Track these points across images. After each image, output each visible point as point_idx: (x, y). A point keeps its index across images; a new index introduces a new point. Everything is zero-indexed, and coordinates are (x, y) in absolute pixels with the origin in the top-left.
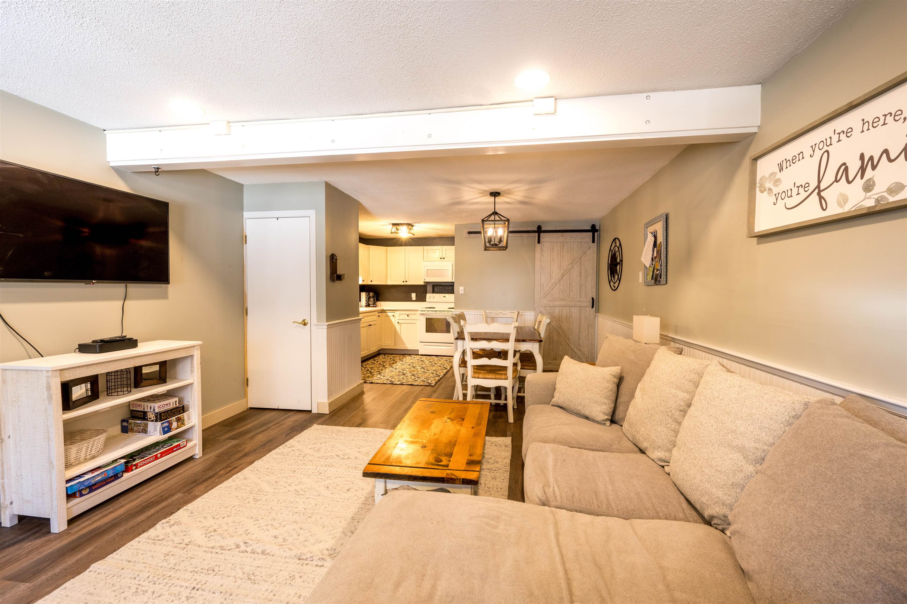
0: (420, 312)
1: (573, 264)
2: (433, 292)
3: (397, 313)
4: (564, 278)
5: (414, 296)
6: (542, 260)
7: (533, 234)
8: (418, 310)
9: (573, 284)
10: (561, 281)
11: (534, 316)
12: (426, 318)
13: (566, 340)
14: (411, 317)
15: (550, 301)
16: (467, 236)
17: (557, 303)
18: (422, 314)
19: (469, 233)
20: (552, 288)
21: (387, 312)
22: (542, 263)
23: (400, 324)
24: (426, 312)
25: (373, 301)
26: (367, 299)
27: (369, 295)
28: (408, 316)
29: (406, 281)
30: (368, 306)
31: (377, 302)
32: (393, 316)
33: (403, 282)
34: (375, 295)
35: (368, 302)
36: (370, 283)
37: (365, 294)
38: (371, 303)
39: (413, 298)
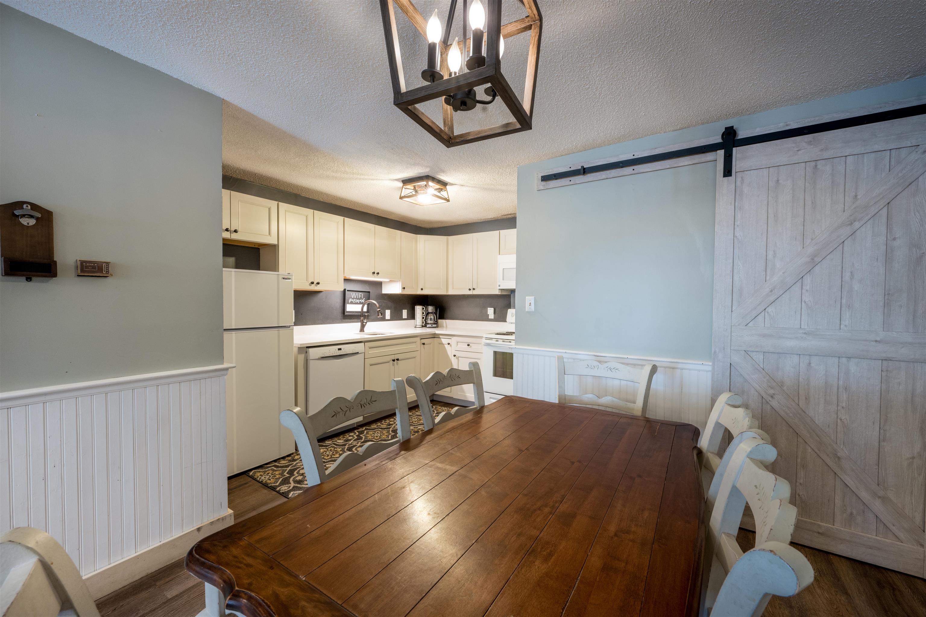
0: (484, 341)
1: (857, 225)
3: (453, 341)
4: (817, 269)
5: (490, 311)
6: (738, 223)
7: (710, 156)
8: (481, 337)
9: (856, 286)
10: (808, 280)
11: (710, 374)
12: (495, 353)
13: (824, 457)
14: (474, 347)
15: (764, 336)
16: (542, 188)
17: (790, 343)
18: (488, 345)
19: (545, 178)
20: (772, 298)
21: (441, 337)
22: (737, 229)
23: (457, 358)
24: (493, 341)
25: (433, 318)
26: (424, 315)
27: (427, 310)
28: (468, 345)
29: (474, 289)
30: (425, 326)
31: (440, 321)
32: (449, 344)
33: (470, 290)
34: (436, 310)
35: (425, 320)
36: (420, 292)
37: (422, 309)
38: (430, 322)
39: (490, 315)
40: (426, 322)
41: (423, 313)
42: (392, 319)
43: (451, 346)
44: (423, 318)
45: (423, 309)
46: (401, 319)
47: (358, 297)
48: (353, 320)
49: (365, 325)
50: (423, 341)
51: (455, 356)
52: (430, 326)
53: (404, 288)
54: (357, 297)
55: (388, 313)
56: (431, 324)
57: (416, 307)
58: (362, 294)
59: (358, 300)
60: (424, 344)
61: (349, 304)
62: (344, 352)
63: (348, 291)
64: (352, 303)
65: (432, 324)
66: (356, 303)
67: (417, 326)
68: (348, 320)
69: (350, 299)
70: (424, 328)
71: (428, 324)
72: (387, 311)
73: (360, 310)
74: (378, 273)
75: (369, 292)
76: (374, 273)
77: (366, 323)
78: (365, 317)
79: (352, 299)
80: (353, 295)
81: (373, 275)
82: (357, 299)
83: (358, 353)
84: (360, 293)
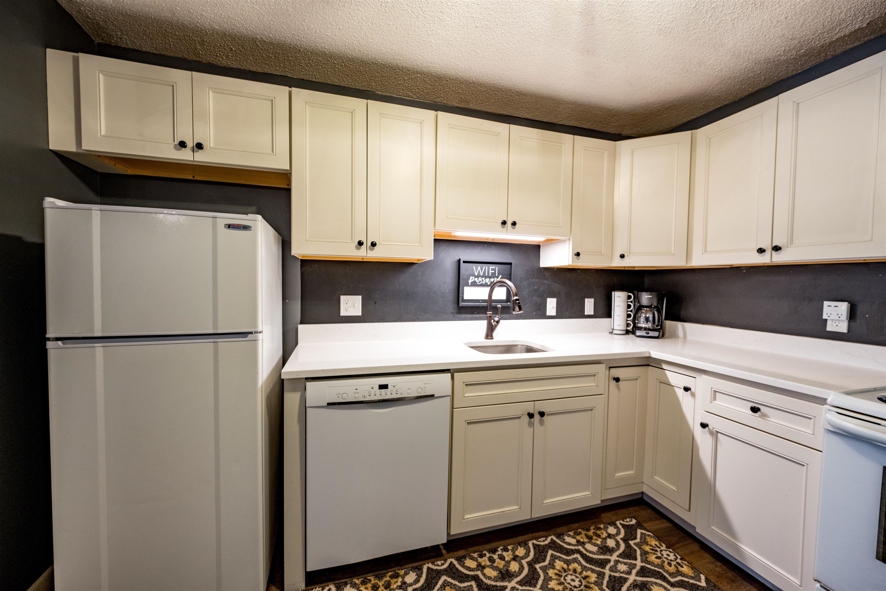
3: (702, 383)
5: (836, 312)
25: (651, 319)
26: (631, 311)
27: (639, 302)
28: (755, 410)
29: (777, 249)
30: (633, 332)
31: (668, 324)
32: (686, 389)
33: (761, 251)
34: (660, 300)
35: (634, 321)
36: (617, 263)
37: (626, 297)
38: (643, 326)
39: (834, 323)
40: (634, 324)
41: (629, 306)
42: (561, 314)
43: (693, 395)
44: (629, 316)
45: (629, 297)
46: (581, 315)
47: (488, 273)
48: (477, 316)
49: (496, 326)
50: (616, 372)
51: (704, 426)
52: (643, 333)
53: (578, 254)
54: (484, 273)
55: (551, 305)
56: (645, 329)
57: (613, 293)
58: (497, 268)
59: (487, 280)
60: (617, 380)
61: (467, 285)
62: (394, 393)
63: (464, 262)
64: (474, 284)
65: (649, 329)
66: (482, 285)
67: (615, 332)
68: (467, 316)
69: (471, 278)
70: (631, 336)
71: (640, 329)
72: (549, 300)
73: (486, 298)
74: (514, 224)
75: (510, 264)
76: (504, 223)
77: (498, 322)
78: (495, 310)
79: (476, 277)
80: (478, 269)
81: (503, 228)
82: (486, 277)
83: (433, 396)
84: (492, 267)
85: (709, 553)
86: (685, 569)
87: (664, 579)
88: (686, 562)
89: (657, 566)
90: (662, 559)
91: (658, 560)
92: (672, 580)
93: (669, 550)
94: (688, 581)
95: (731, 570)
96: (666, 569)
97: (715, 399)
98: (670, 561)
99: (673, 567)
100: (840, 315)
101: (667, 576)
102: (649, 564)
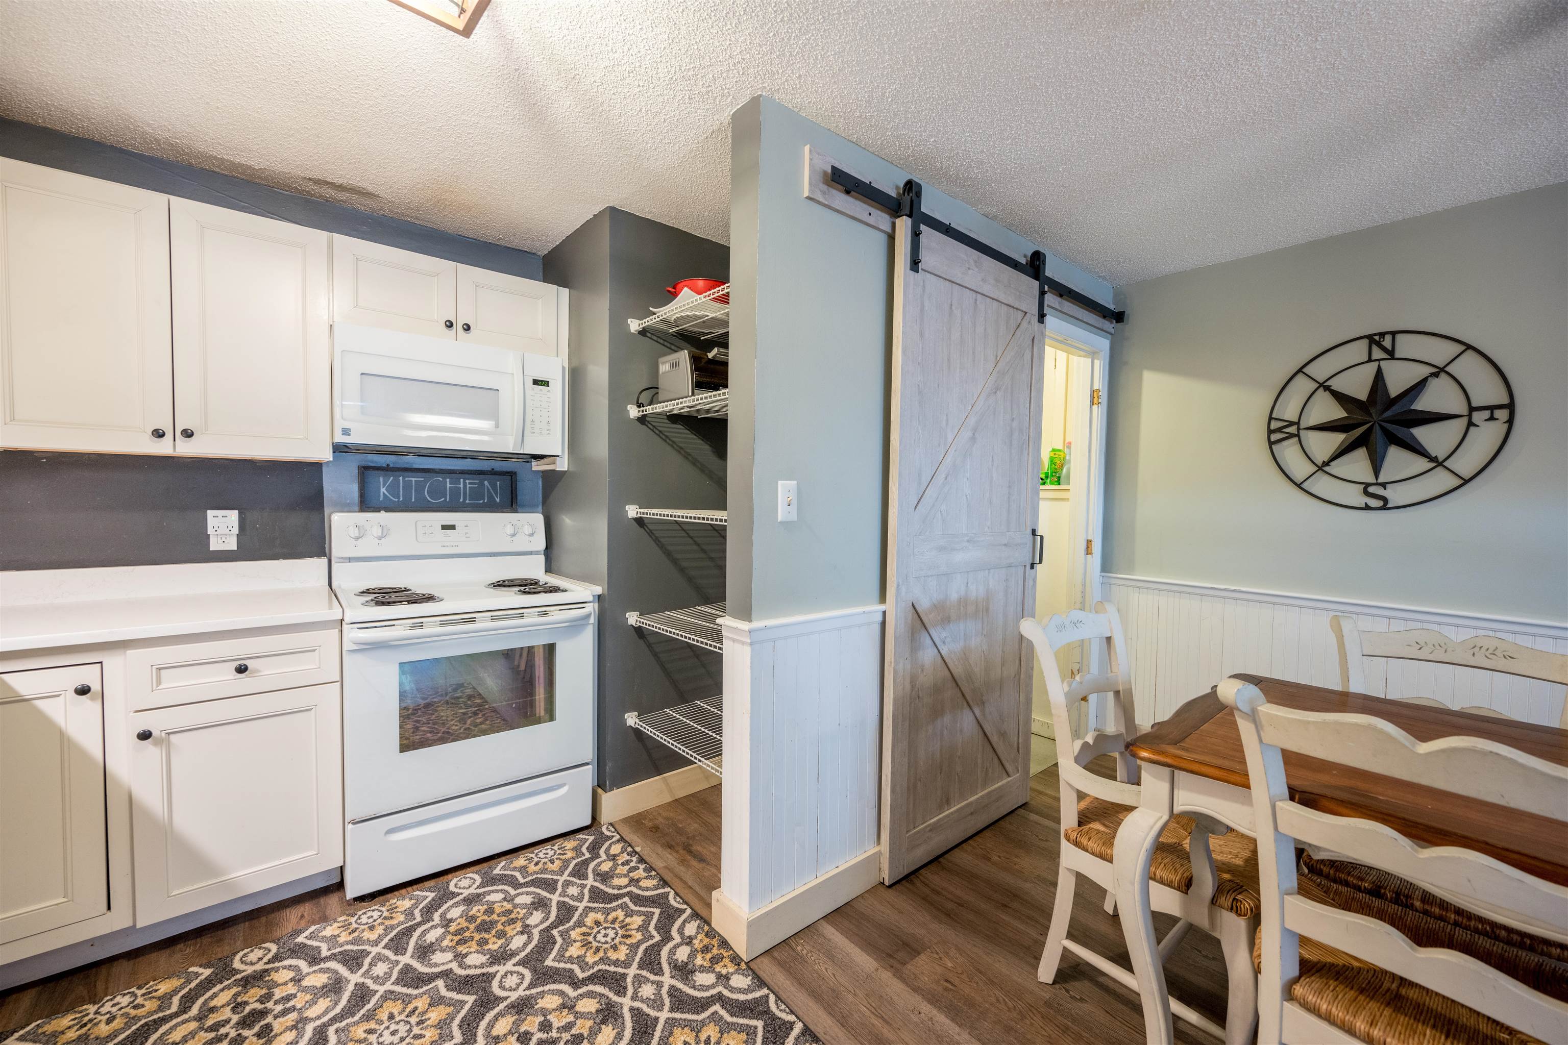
2: (366, 504)
5: (223, 524)
14: (273, 671)
15: (941, 548)
17: (959, 557)
23: (159, 741)
28: (241, 670)
29: (188, 434)
33: (159, 434)
39: (219, 539)
43: (99, 695)
51: (144, 736)
85: (151, 952)
86: (164, 988)
87: (164, 1020)
88: (151, 983)
89: (127, 1025)
90: (118, 1016)
91: (116, 1022)
92: (174, 1008)
93: (104, 1001)
94: (190, 989)
95: (200, 937)
96: (144, 1014)
97: (159, 682)
98: (131, 1005)
99: (146, 1003)
100: (230, 528)
101: (161, 1015)
102: (116, 1036)
